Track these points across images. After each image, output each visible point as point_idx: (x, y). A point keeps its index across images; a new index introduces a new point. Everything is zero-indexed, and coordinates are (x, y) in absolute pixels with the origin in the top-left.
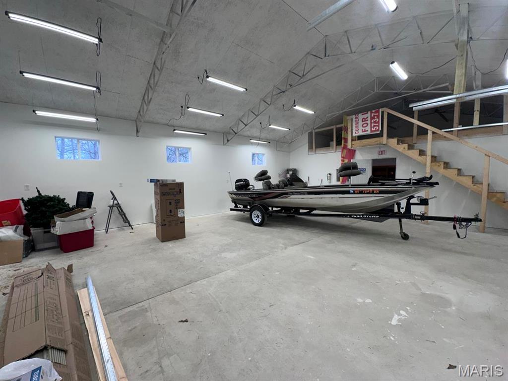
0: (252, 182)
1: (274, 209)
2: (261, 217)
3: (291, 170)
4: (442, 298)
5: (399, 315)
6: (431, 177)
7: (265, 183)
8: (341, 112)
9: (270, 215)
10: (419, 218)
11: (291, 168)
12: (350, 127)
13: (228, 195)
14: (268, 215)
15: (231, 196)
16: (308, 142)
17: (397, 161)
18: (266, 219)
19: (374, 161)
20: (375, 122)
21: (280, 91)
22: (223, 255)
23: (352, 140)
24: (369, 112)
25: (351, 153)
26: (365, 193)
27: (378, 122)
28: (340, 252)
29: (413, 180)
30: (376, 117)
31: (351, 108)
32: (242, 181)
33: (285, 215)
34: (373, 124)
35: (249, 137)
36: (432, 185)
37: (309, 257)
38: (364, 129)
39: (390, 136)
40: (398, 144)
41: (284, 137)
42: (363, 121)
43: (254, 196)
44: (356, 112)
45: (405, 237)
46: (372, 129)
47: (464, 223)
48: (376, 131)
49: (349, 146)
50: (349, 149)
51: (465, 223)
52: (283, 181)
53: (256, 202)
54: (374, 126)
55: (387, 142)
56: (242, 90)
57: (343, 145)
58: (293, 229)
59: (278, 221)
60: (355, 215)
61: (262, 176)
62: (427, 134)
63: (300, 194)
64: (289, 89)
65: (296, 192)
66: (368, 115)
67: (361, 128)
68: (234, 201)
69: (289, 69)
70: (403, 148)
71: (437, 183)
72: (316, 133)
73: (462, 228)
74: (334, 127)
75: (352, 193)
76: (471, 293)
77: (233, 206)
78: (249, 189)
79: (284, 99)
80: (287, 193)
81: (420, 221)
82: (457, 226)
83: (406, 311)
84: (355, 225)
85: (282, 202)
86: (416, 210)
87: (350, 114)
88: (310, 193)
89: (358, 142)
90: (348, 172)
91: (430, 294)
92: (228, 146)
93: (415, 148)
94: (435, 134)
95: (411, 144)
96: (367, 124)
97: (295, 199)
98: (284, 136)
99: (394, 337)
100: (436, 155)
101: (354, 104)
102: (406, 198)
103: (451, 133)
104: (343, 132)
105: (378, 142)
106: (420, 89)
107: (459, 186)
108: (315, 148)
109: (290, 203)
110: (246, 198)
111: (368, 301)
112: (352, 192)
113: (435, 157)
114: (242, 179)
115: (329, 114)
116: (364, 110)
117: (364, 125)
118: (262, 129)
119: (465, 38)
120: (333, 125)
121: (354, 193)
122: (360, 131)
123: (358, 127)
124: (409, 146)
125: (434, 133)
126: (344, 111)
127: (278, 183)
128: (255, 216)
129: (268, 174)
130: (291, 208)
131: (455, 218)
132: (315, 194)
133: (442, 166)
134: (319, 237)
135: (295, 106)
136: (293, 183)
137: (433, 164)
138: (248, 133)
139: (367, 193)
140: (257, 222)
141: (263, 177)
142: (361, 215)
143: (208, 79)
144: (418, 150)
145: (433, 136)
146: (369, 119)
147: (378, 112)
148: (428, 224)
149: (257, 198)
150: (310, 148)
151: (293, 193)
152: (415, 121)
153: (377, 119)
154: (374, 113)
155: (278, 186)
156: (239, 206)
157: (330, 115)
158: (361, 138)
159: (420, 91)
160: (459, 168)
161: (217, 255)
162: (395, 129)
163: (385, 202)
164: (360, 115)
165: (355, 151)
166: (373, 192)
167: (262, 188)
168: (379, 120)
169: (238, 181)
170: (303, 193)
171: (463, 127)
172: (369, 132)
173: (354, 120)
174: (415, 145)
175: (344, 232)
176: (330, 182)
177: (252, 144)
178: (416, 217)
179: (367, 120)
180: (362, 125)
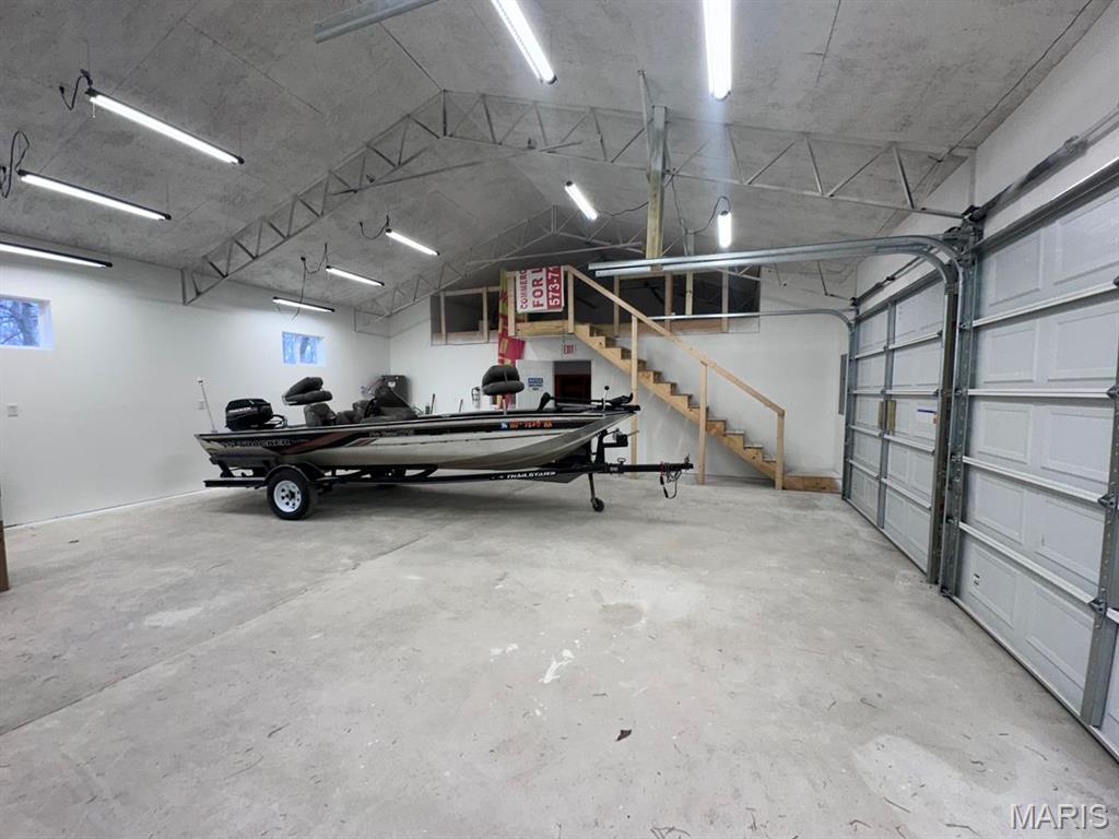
0: (279, 407)
1: (339, 472)
2: (299, 496)
3: (392, 378)
4: (631, 607)
5: (560, 659)
6: (631, 398)
7: (311, 411)
8: (494, 261)
9: (328, 488)
10: (616, 469)
11: (393, 373)
12: (513, 293)
13: (197, 443)
14: (321, 490)
15: (208, 445)
16: (432, 318)
17: (593, 366)
18: (314, 498)
19: (557, 364)
20: (554, 290)
21: (346, 188)
22: (150, 621)
23: (517, 321)
24: (544, 270)
25: (516, 348)
26: (528, 429)
27: (559, 291)
28: (479, 555)
29: (606, 401)
30: (555, 281)
31: (512, 256)
32: (249, 405)
33: (374, 485)
34: (551, 294)
35: (269, 289)
36: (632, 410)
37: (410, 577)
38: (536, 300)
39: (579, 319)
40: (591, 335)
41: (374, 300)
42: (534, 286)
43: (280, 443)
44: (523, 266)
45: (598, 506)
46: (551, 304)
47: (673, 474)
48: (556, 307)
49: (511, 333)
50: (509, 338)
51: (675, 473)
52: (363, 404)
53: (289, 458)
54: (554, 297)
55: (575, 329)
56: (228, 159)
57: (500, 331)
58: (386, 516)
60: (514, 474)
61: (308, 392)
62: (631, 321)
63: (398, 435)
64: (367, 187)
65: (387, 431)
66: (543, 275)
67: (531, 299)
68: (217, 459)
69: (367, 139)
70: (598, 342)
71: (638, 408)
72: (447, 299)
73: (670, 481)
74: (483, 291)
75: (505, 430)
76: (671, 589)
77: (216, 472)
78: (272, 426)
79: (361, 210)
80: (366, 434)
81: (617, 475)
82: (665, 478)
83: (572, 648)
84: (522, 492)
85: (356, 456)
86: (612, 456)
87: (512, 267)
88: (418, 432)
89: (526, 326)
90: (501, 384)
91: (617, 605)
92: (202, 307)
93: (618, 345)
94: (641, 325)
95: (612, 337)
96: (542, 292)
97: (389, 447)
98: (370, 298)
99: (541, 709)
100: (645, 359)
101: (519, 249)
102: (596, 435)
103: (662, 323)
104: (501, 303)
105: (561, 329)
106: (618, 243)
107: (674, 414)
108: (447, 331)
109: (376, 457)
110: (258, 448)
111: (510, 649)
112: (504, 426)
113: (644, 362)
114: (247, 400)
115: (469, 261)
116: (536, 265)
117: (536, 294)
118: (307, 274)
119: (658, 167)
120: (481, 286)
121: (509, 429)
122: (530, 303)
123: (527, 295)
124: (607, 339)
125: (639, 321)
126: (498, 260)
127: (352, 409)
128: (284, 494)
129: (325, 388)
130: (388, 468)
131: (661, 465)
132: (432, 434)
133: (652, 377)
134: (443, 527)
135: (389, 231)
136: (382, 408)
137: (641, 374)
138: (268, 280)
139: (533, 428)
140: (288, 509)
141: (307, 395)
142: (524, 472)
143: (93, 100)
144: (620, 349)
145: (638, 327)
146: (544, 282)
147: (558, 271)
148: (636, 478)
149: (289, 447)
150: (436, 330)
151: (381, 434)
152: (614, 298)
153: (558, 285)
154: (552, 272)
155: (349, 417)
156: (234, 473)
157: (472, 263)
158: (534, 317)
160: (674, 381)
161: (126, 625)
163: (567, 442)
164: (529, 272)
165: (523, 343)
166: (541, 426)
167: (304, 423)
168: (560, 287)
169: (233, 405)
170: (404, 433)
171: (676, 314)
172: (544, 309)
173: (518, 281)
174: (618, 339)
175: (496, 510)
176: (478, 406)
177: (281, 309)
178: (611, 469)
179: (541, 285)
180: (534, 292)
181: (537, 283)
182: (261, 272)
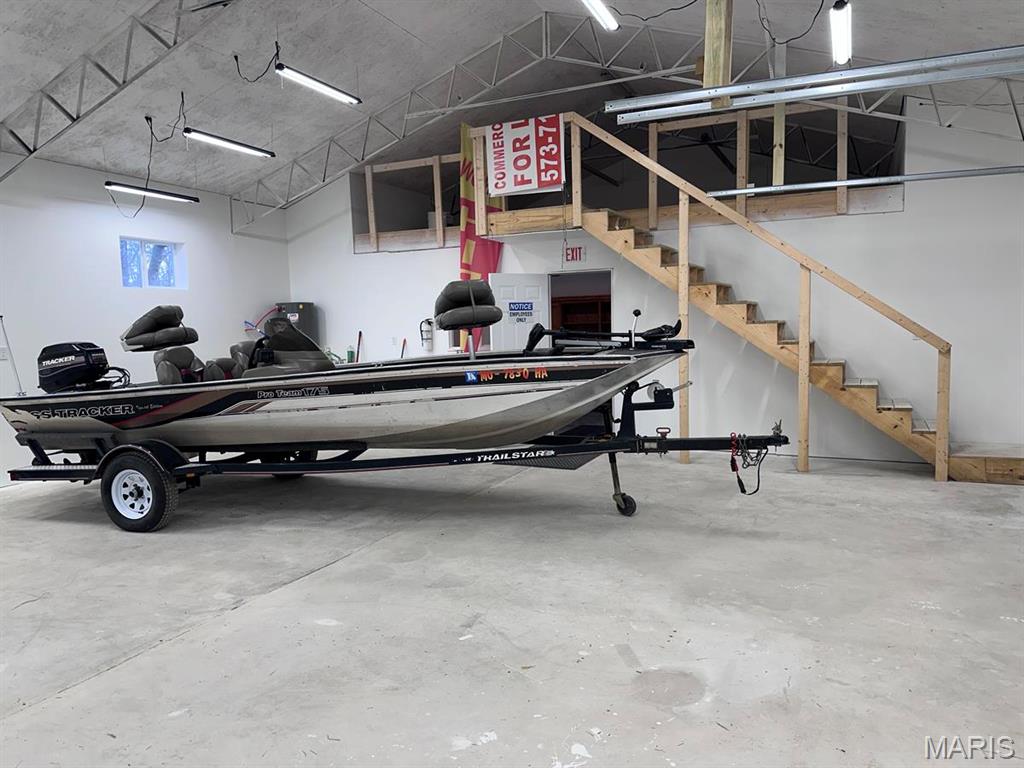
0: (118, 355)
1: (211, 456)
2: (148, 494)
3: (294, 307)
4: (685, 675)
5: (569, 759)
6: (677, 329)
7: (165, 359)
8: (450, 110)
9: (193, 480)
10: (654, 445)
11: (294, 300)
12: (481, 163)
14: (183, 485)
16: (353, 210)
17: (614, 280)
18: (173, 499)
19: (555, 279)
20: (548, 156)
23: (490, 210)
24: (532, 121)
25: (490, 254)
26: (509, 381)
27: (556, 157)
28: (433, 586)
29: (636, 335)
30: (550, 139)
31: (478, 100)
32: (73, 353)
33: (268, 475)
34: (543, 162)
36: (679, 348)
37: (322, 622)
38: (520, 173)
39: (590, 203)
40: (611, 228)
41: (260, 182)
42: (515, 150)
43: (119, 410)
44: (496, 117)
45: (626, 506)
46: (543, 179)
47: (754, 453)
48: (552, 183)
49: (480, 230)
50: (479, 239)
51: (756, 451)
52: (246, 348)
53: (131, 435)
54: (548, 168)
55: (583, 219)
57: (463, 227)
59: (230, 504)
60: (488, 454)
61: (159, 329)
62: (678, 202)
63: (302, 395)
65: (287, 388)
66: (529, 130)
67: (511, 172)
68: (26, 436)
70: (621, 239)
71: (690, 344)
72: (376, 177)
73: (749, 465)
74: (434, 162)
76: (754, 645)
77: (25, 458)
78: (107, 385)
79: (236, 37)
80: (252, 394)
81: (656, 455)
82: (739, 460)
83: (589, 742)
85: (238, 429)
86: (646, 424)
87: (479, 119)
89: (504, 218)
90: (465, 312)
91: (661, 669)
93: (655, 243)
94: (696, 207)
95: (645, 230)
96: (528, 159)
98: (256, 178)
100: (701, 263)
101: (489, 88)
102: (620, 390)
103: (732, 203)
104: (462, 181)
105: (560, 221)
106: (656, 70)
107: (753, 352)
108: (379, 230)
109: (267, 429)
110: (86, 420)
111: (484, 740)
112: (471, 377)
113: (700, 270)
114: (69, 345)
115: (410, 112)
116: (519, 114)
117: (520, 163)
118: (156, 143)
120: (430, 155)
121: (478, 382)
122: (509, 180)
123: (504, 166)
124: (638, 234)
125: (692, 200)
126: (456, 108)
127: (229, 356)
128: (126, 491)
129: (187, 322)
130: (284, 449)
131: (733, 439)
132: (357, 393)
133: (714, 295)
135: (280, 67)
136: (277, 353)
137: (695, 289)
138: (95, 155)
139: (517, 380)
140: (133, 515)
141: (160, 334)
142: (504, 452)
144: (659, 249)
145: (690, 210)
146: (532, 142)
147: (554, 123)
149: (133, 416)
150: (360, 229)
151: (275, 393)
152: (650, 164)
153: (555, 147)
154: (544, 125)
155: (226, 369)
157: (415, 115)
158: (516, 203)
159: (653, 75)
160: (752, 300)
162: (615, 183)
163: (573, 402)
164: (507, 126)
165: (499, 246)
166: (531, 377)
167: (155, 378)
168: (559, 150)
169: (49, 353)
170: (314, 391)
171: (756, 187)
172: (532, 188)
173: (489, 143)
174: (655, 233)
177: (115, 199)
178: (647, 445)
179: (528, 147)
180: (516, 161)
181: (520, 144)
182: (85, 144)
